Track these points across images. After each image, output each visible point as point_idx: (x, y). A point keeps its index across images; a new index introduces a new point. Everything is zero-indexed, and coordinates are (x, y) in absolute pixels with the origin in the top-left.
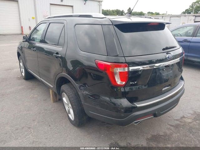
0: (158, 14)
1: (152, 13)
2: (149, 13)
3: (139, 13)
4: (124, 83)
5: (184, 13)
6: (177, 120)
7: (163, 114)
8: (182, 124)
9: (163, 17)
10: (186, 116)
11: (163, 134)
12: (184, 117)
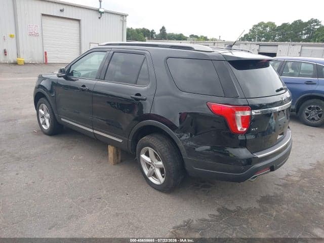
0: (206, 39)
1: (196, 37)
2: (192, 36)
3: (177, 35)
4: (245, 129)
5: (243, 39)
6: (282, 179)
7: (279, 167)
8: (290, 183)
9: (214, 43)
10: (291, 174)
11: (273, 195)
12: (289, 175)
